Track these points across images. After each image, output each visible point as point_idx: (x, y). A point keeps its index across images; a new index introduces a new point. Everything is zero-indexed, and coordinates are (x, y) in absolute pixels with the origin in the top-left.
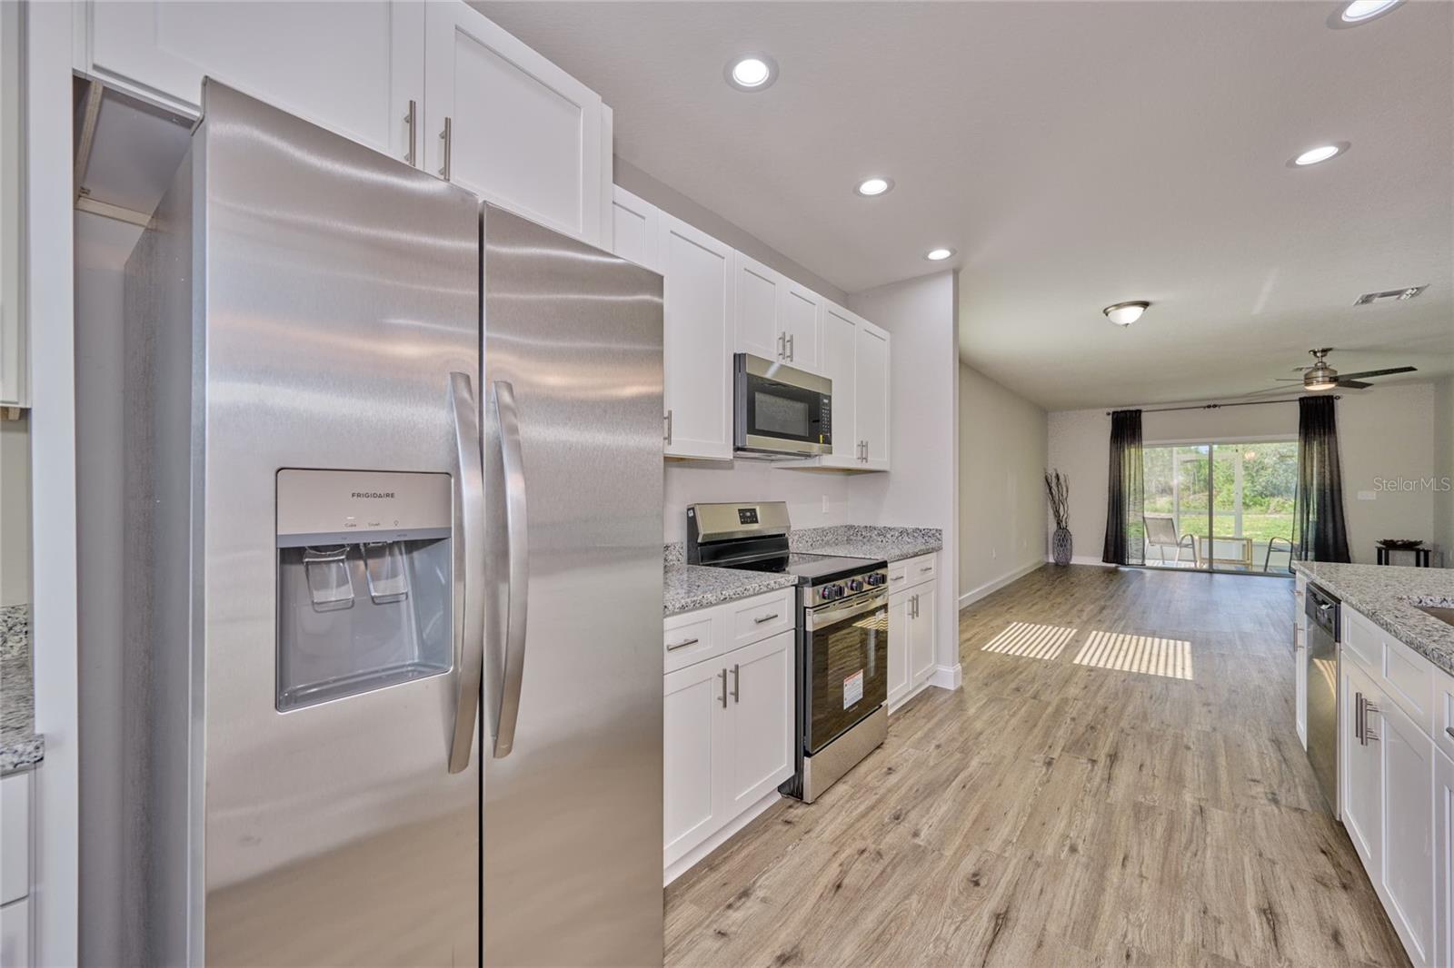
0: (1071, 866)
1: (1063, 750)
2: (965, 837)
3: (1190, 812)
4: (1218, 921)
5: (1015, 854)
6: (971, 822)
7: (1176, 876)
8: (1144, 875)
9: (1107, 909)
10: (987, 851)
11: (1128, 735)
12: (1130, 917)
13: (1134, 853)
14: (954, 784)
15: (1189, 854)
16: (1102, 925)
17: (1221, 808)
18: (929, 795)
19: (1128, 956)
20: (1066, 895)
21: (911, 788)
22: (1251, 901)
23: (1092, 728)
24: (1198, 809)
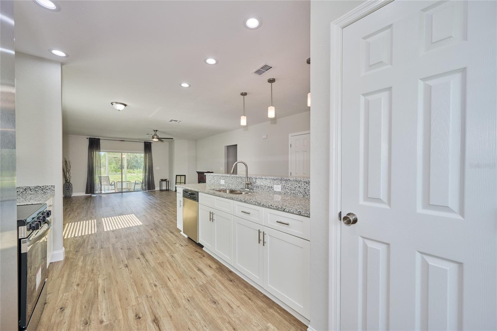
0: (159, 290)
1: (127, 260)
2: (121, 308)
3: (171, 258)
4: (195, 278)
5: (142, 300)
6: (119, 301)
7: (181, 274)
8: (175, 279)
9: (176, 294)
10: (133, 306)
11: (141, 246)
12: (181, 291)
13: (169, 276)
14: (99, 293)
15: (179, 268)
16: (178, 298)
17: (175, 253)
18: (93, 305)
19: (188, 300)
20: (165, 299)
21: (81, 308)
22: (195, 269)
23: (129, 249)
24: (171, 256)
